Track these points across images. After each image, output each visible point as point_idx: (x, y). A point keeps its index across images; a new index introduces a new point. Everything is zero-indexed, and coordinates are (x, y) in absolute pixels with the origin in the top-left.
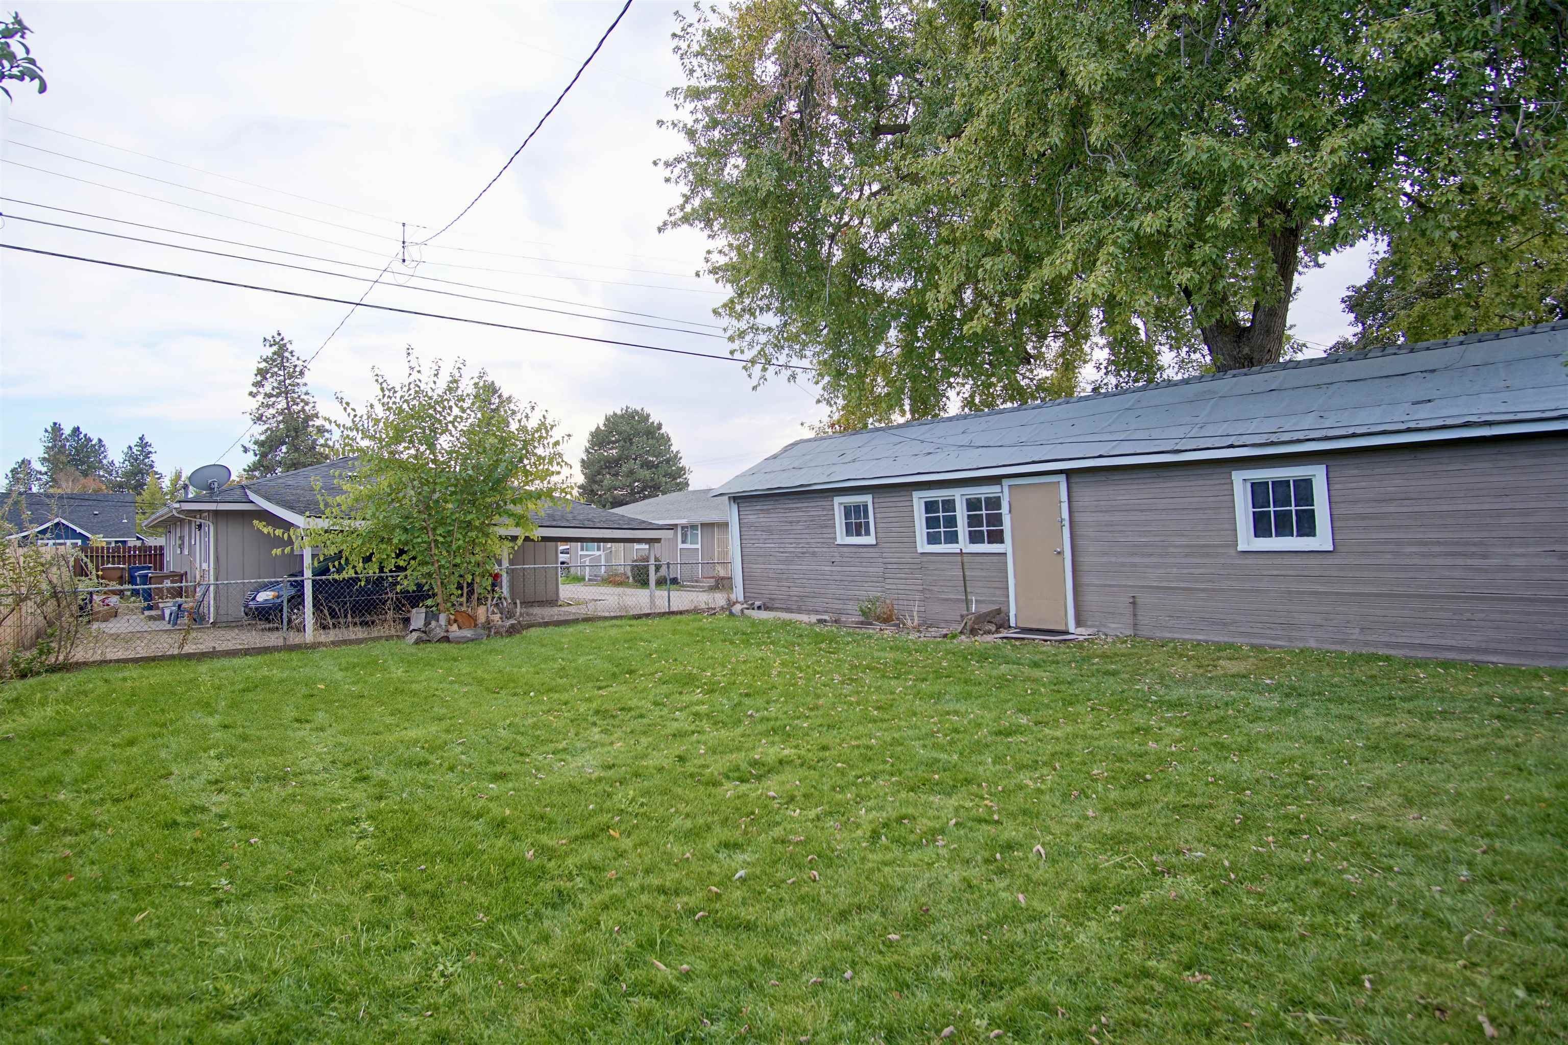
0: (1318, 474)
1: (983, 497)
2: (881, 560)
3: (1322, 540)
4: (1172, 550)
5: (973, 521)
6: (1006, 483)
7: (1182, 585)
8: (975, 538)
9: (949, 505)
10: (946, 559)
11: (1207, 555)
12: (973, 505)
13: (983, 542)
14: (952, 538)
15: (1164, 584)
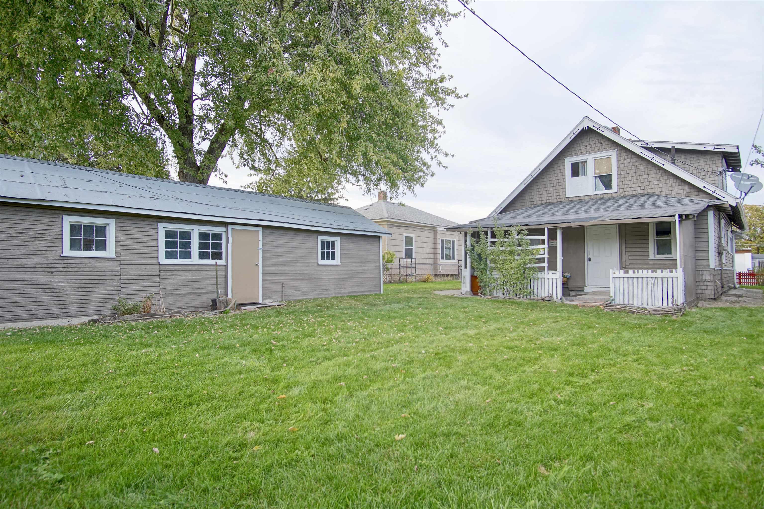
0: (337, 240)
1: (211, 233)
2: (119, 270)
3: (337, 261)
4: (298, 264)
5: (202, 246)
6: (230, 227)
7: (301, 278)
8: (202, 256)
9: (186, 235)
10: (182, 268)
11: (308, 266)
12: (203, 236)
13: (209, 259)
14: (188, 255)
15: (295, 278)
